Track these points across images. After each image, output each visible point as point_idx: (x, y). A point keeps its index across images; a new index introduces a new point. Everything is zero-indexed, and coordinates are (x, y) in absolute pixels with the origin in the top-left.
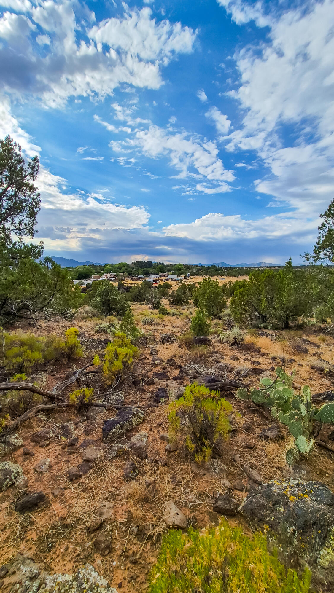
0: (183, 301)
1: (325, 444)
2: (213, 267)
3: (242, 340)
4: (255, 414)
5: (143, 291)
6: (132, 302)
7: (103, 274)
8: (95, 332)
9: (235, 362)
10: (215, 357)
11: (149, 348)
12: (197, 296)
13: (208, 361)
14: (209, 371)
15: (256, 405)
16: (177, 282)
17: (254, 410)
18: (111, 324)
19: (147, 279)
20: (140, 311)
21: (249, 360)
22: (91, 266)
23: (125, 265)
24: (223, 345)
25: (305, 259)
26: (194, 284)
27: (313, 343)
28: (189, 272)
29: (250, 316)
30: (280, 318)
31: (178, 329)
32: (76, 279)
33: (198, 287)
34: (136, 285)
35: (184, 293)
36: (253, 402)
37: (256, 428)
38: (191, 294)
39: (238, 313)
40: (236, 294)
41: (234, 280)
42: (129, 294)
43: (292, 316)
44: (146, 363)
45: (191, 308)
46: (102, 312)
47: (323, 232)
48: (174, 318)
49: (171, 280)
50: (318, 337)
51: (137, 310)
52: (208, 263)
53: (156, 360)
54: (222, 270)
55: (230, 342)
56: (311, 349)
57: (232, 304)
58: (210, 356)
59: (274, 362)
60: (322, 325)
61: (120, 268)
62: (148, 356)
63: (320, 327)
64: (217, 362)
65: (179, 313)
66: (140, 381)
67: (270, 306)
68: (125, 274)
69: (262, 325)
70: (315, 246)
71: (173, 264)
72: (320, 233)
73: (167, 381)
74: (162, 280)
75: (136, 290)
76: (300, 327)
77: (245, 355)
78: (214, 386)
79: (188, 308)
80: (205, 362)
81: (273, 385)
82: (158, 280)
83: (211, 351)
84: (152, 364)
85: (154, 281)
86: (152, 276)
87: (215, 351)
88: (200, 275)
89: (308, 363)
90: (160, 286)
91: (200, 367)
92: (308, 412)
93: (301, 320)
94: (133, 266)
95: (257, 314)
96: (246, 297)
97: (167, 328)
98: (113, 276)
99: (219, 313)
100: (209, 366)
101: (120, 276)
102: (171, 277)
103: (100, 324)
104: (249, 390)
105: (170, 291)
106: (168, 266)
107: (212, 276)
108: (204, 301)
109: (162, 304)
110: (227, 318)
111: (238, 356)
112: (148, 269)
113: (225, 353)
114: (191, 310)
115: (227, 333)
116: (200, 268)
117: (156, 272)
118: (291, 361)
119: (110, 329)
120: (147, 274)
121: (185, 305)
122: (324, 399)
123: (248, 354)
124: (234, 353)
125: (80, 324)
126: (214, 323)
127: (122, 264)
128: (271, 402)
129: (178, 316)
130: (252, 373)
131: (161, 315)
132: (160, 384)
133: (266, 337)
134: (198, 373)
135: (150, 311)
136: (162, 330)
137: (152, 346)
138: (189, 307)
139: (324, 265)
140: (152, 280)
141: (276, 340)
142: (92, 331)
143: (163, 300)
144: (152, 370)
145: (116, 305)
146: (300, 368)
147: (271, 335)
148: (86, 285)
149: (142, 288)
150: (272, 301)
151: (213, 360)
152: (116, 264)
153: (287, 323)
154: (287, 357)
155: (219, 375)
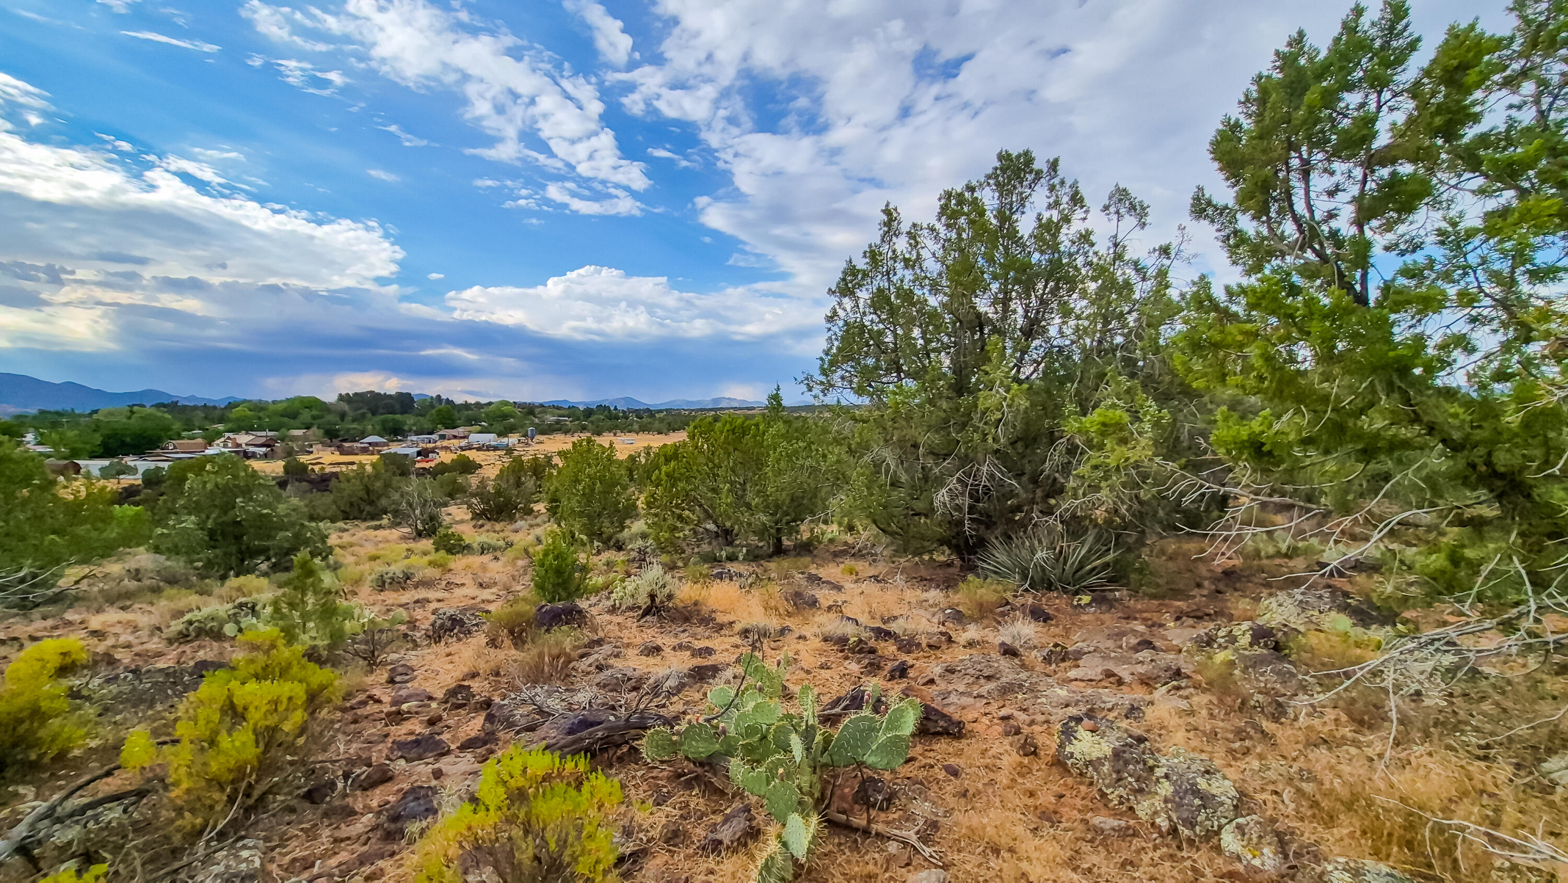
0: (516, 508)
1: (844, 817)
2: (602, 408)
3: (670, 597)
4: (693, 788)
5: (378, 484)
6: (340, 524)
7: (219, 434)
8: (170, 641)
9: (651, 660)
10: (596, 656)
11: (384, 664)
12: (557, 490)
13: (576, 670)
14: (576, 699)
15: (694, 763)
16: (498, 453)
17: (691, 779)
18: (241, 606)
19: (396, 448)
20: (370, 549)
21: (688, 648)
22: (164, 406)
23: (311, 404)
24: (620, 619)
25: (804, 388)
26: (549, 459)
27: (828, 582)
28: (533, 424)
29: (695, 533)
30: (762, 532)
31: (494, 590)
32: (93, 456)
33: (561, 465)
34: (355, 467)
35: (519, 484)
36: (687, 758)
37: (694, 827)
38: (540, 486)
39: (665, 528)
40: (658, 478)
41: (656, 441)
42: (328, 498)
43: (788, 523)
44: (366, 717)
45: (538, 525)
46: (209, 564)
47: (836, 329)
48: (486, 558)
49: (479, 449)
50: (842, 566)
51: (356, 549)
52: (587, 400)
53: (406, 700)
54: (627, 418)
55: (640, 608)
56: (825, 596)
57: (649, 505)
58: (582, 656)
59: (744, 643)
60: (849, 538)
61: (294, 415)
62: (377, 692)
63: (846, 543)
64: (600, 668)
65: (501, 543)
66: (332, 785)
67: (741, 502)
68: (310, 432)
69: (724, 554)
70: (822, 359)
71: (484, 401)
72: (829, 329)
73: (437, 761)
74: (446, 448)
75: (357, 484)
76: (806, 548)
77: (676, 636)
78: (582, 740)
79: (531, 526)
80: (568, 676)
81: (736, 702)
82: (433, 451)
83: (586, 640)
84: (389, 714)
85: (419, 454)
86: (414, 438)
87: (596, 638)
88: (566, 432)
89: (818, 631)
90: (442, 469)
91: (549, 694)
92: (808, 749)
93: (805, 531)
94: (345, 407)
95: (711, 526)
96: (681, 485)
97: (458, 592)
98: (263, 440)
99: (615, 533)
100: (577, 686)
101: (294, 439)
102: (477, 438)
103: (191, 610)
104: (676, 728)
105: (473, 481)
106: (466, 406)
107: (599, 434)
108: (574, 503)
109: (447, 520)
110: (640, 543)
111: (659, 642)
112: (398, 417)
113: (625, 641)
114: (538, 531)
115: (630, 585)
116: (566, 412)
117: (427, 425)
118: (783, 631)
119: (238, 623)
120: (396, 432)
121: (522, 518)
122: (845, 708)
123: (684, 631)
124: (652, 635)
125: (96, 622)
126: (604, 560)
127: (302, 400)
128: (731, 746)
129: (498, 554)
130: (691, 680)
131: (442, 553)
132: (411, 775)
133: (727, 580)
134: (541, 711)
135: (405, 546)
136: (439, 601)
137: (394, 656)
138: (534, 522)
139: (844, 403)
140: (412, 451)
141: (751, 586)
142: (156, 639)
143: (452, 509)
144: (387, 736)
145: (269, 537)
146: (801, 646)
147: (741, 575)
148: (139, 476)
149: (377, 476)
150: (744, 490)
151: (590, 665)
152: (274, 402)
153: (779, 540)
154: (774, 623)
155: (603, 704)
